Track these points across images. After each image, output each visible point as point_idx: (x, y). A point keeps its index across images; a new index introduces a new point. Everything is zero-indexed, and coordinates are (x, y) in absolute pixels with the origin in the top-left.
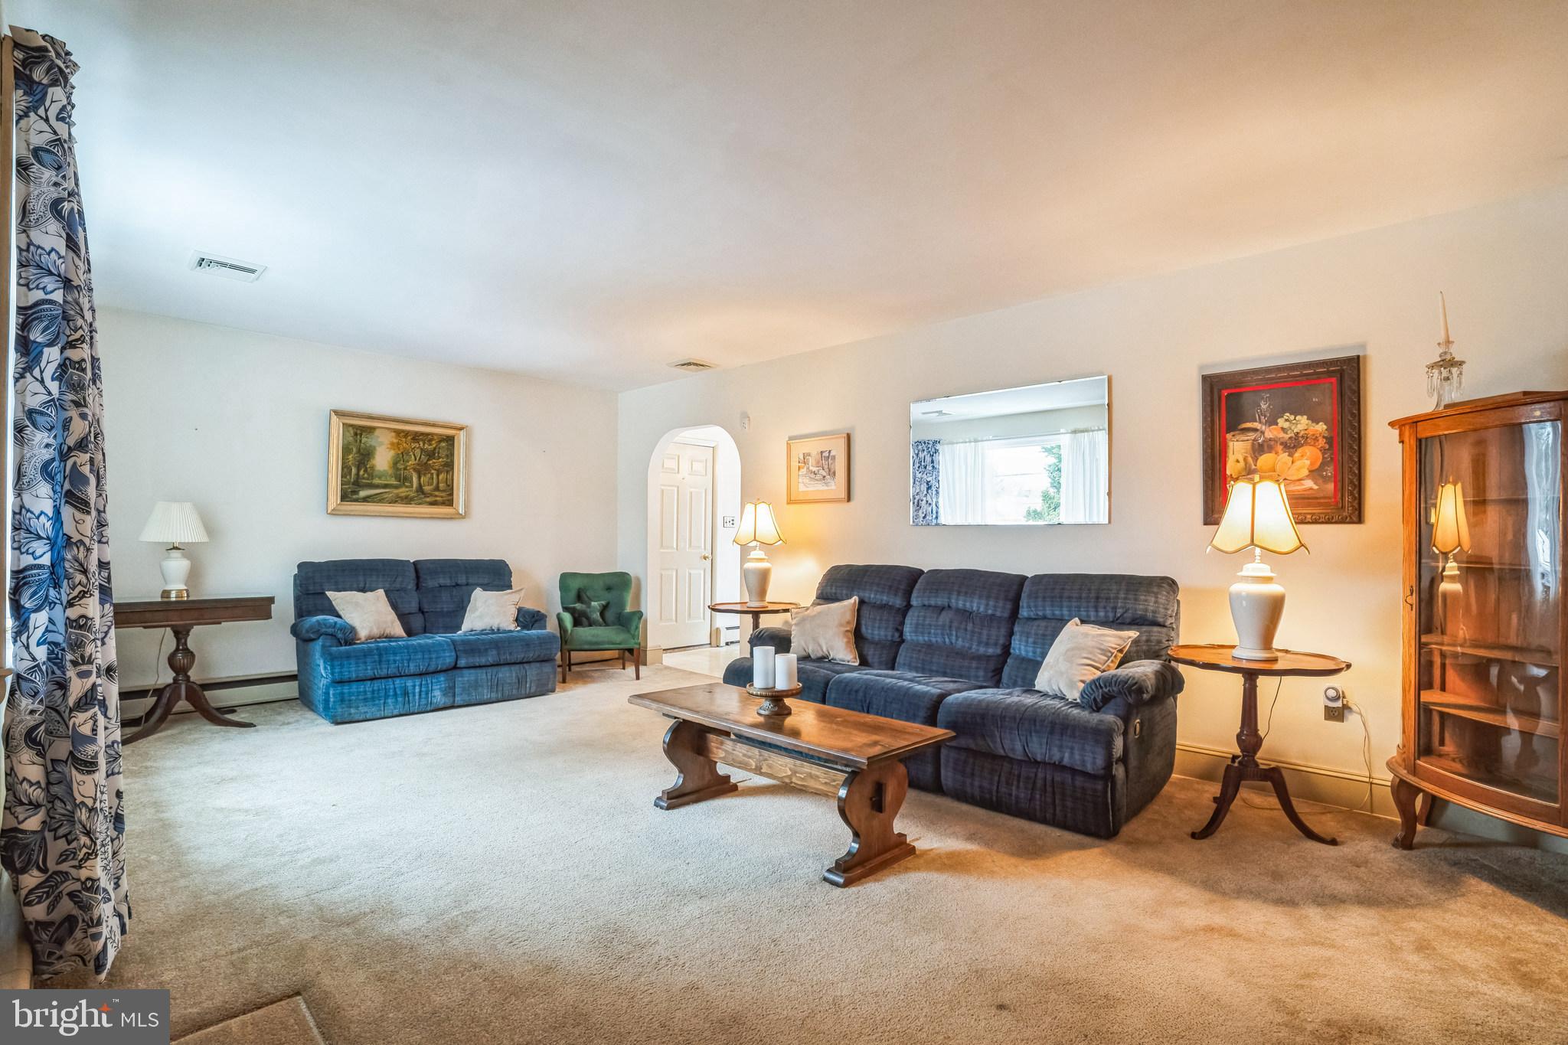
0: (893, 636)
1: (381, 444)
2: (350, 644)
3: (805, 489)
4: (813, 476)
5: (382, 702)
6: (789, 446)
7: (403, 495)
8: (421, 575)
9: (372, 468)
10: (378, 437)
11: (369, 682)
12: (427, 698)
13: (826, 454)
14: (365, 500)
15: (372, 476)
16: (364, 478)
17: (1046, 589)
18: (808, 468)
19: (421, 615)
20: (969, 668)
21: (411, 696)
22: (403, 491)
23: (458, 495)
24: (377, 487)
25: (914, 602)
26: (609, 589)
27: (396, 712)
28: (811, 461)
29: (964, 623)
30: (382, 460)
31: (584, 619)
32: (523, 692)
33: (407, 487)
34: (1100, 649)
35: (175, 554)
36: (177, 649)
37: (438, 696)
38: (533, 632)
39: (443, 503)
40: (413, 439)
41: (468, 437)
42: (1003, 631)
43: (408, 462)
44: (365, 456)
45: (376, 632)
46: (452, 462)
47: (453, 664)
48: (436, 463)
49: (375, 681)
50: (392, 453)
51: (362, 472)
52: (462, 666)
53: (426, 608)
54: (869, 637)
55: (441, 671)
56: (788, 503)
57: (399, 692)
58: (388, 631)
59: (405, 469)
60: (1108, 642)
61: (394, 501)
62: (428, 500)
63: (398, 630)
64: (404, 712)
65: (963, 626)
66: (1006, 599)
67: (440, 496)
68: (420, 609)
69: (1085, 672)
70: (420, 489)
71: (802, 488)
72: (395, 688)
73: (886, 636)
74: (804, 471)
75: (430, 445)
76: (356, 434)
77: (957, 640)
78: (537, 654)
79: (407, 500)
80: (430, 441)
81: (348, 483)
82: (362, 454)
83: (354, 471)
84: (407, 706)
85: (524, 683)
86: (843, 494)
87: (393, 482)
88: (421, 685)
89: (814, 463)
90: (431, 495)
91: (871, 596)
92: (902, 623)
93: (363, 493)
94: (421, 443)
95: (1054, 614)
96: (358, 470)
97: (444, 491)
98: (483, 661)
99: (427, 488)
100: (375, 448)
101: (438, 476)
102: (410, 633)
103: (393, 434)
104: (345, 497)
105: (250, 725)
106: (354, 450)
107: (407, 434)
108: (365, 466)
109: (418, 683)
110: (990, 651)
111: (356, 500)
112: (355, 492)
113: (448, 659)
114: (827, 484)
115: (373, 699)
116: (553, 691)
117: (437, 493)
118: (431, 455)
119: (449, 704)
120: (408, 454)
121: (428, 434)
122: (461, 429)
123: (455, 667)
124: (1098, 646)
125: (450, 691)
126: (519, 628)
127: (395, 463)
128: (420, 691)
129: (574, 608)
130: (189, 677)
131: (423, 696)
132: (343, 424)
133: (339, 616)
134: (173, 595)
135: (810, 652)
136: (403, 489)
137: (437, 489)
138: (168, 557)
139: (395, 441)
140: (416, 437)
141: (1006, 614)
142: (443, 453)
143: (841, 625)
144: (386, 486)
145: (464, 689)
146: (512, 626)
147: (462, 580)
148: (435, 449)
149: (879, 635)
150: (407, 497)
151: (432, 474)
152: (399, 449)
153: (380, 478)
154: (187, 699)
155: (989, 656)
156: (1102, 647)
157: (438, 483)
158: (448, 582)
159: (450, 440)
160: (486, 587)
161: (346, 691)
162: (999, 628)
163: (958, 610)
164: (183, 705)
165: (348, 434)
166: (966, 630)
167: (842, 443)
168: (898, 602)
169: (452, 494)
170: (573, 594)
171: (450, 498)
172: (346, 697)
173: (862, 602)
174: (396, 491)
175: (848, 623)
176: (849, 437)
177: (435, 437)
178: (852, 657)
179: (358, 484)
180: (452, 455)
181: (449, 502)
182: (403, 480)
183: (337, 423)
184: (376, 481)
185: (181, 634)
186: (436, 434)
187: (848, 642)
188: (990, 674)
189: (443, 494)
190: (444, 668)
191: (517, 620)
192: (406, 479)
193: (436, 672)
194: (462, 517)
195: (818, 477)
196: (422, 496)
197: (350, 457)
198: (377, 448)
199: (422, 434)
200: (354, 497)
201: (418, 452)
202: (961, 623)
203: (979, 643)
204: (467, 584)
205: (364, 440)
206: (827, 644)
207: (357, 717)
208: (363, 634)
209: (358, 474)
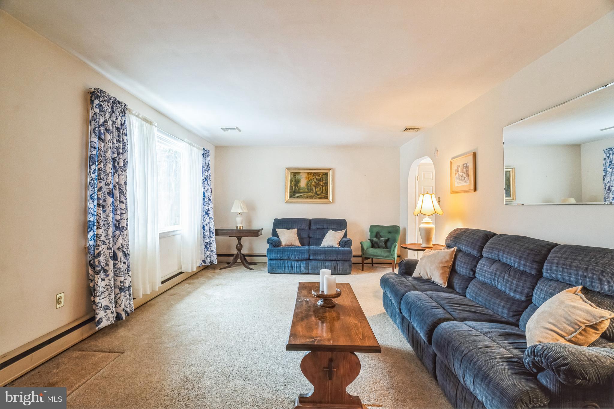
0: (469, 274)
1: (303, 178)
2: (278, 247)
3: (459, 185)
4: (460, 178)
5: (283, 268)
6: (451, 163)
7: (310, 195)
8: (311, 224)
9: (300, 186)
10: (301, 175)
11: (279, 261)
12: (299, 269)
13: (465, 165)
14: (297, 197)
15: (299, 189)
16: (297, 190)
17: (561, 257)
18: (459, 174)
19: (309, 238)
20: (499, 305)
21: (293, 267)
22: (310, 194)
23: (329, 195)
24: (301, 193)
25: (485, 254)
26: (389, 233)
27: (288, 272)
28: (460, 169)
29: (504, 273)
30: (303, 183)
31: (376, 245)
32: (336, 272)
33: (311, 192)
34: (565, 318)
35: (239, 215)
36: (238, 244)
37: (302, 269)
38: (345, 248)
39: (324, 198)
40: (313, 175)
41: (333, 173)
42: (528, 284)
43: (311, 183)
44: (297, 182)
45: (288, 243)
46: (328, 182)
47: (308, 258)
48: (322, 183)
49: (282, 261)
50: (306, 181)
51: (296, 188)
52: (312, 259)
53: (311, 235)
54: (458, 272)
55: (304, 260)
56: (451, 193)
57: (289, 265)
58: (293, 244)
59: (311, 186)
60: (577, 315)
61: (307, 198)
62: (319, 197)
63: (298, 243)
64: (291, 273)
65: (502, 275)
66: (534, 261)
67: (323, 195)
68: (309, 236)
69: (548, 336)
70: (316, 193)
71: (457, 185)
72: (288, 264)
73: (466, 273)
74: (457, 175)
75: (319, 177)
76: (294, 175)
77: (498, 284)
78: (341, 257)
79: (311, 197)
80: (319, 175)
81: (292, 192)
82: (296, 182)
83: (294, 188)
84: (292, 271)
85: (336, 269)
86: (472, 187)
87: (307, 191)
88: (297, 264)
89: (461, 171)
90: (320, 195)
91: (463, 247)
92: (476, 266)
93: (297, 195)
94: (316, 176)
95: (563, 279)
96: (295, 188)
97: (325, 193)
98: (319, 258)
99: (318, 193)
100: (300, 179)
101: (322, 188)
102: (303, 245)
103: (306, 174)
104: (291, 197)
105: (253, 269)
106: (294, 181)
107: (311, 173)
108: (297, 186)
109: (296, 263)
110: (518, 296)
111: (294, 198)
112: (294, 195)
113: (306, 256)
114: (466, 182)
115: (281, 266)
116: (349, 273)
117: (322, 194)
118: (320, 180)
119: (307, 272)
120: (312, 180)
121: (318, 173)
122: (330, 169)
123: (309, 259)
124: (567, 316)
125: (307, 267)
126: (340, 247)
127: (307, 184)
128: (297, 267)
129: (373, 240)
130: (241, 252)
131: (298, 268)
132: (290, 172)
133: (278, 237)
134: (238, 227)
135: (421, 275)
136: (310, 193)
137: (322, 192)
138: (238, 216)
139: (307, 176)
140: (314, 174)
141: (533, 272)
142: (324, 179)
143: (442, 263)
144: (304, 192)
145: (312, 267)
146: (337, 246)
147: (325, 226)
148: (321, 178)
149: (463, 272)
150: (311, 196)
151: (320, 187)
152: (308, 179)
153: (302, 190)
154: (240, 259)
155: (516, 300)
156: (569, 318)
157: (322, 190)
158: (320, 227)
159: (327, 174)
160: (334, 230)
161: (272, 263)
162: (525, 281)
163: (504, 264)
164: (239, 260)
165: (292, 175)
166: (504, 278)
167: (471, 158)
168: (475, 253)
169: (327, 194)
170: (374, 234)
171: (326, 196)
172: (272, 265)
173: (459, 251)
174: (308, 194)
175: (447, 262)
176: (475, 155)
177: (321, 174)
178: (442, 282)
179: (295, 192)
180: (327, 180)
181: (326, 197)
182: (310, 190)
183: (288, 172)
184: (301, 191)
185: (239, 239)
186: (322, 173)
187: (442, 273)
188: (512, 314)
189: (324, 194)
190: (305, 259)
191: (339, 243)
192: (311, 190)
193: (302, 260)
194: (331, 203)
195: (463, 178)
196: (317, 195)
197: (293, 183)
198: (301, 179)
199: (317, 173)
200: (294, 196)
201: (315, 180)
202: (501, 273)
203: (511, 289)
204: (327, 228)
205: (297, 177)
206: (430, 272)
207: (276, 272)
208: (283, 243)
209: (295, 189)
